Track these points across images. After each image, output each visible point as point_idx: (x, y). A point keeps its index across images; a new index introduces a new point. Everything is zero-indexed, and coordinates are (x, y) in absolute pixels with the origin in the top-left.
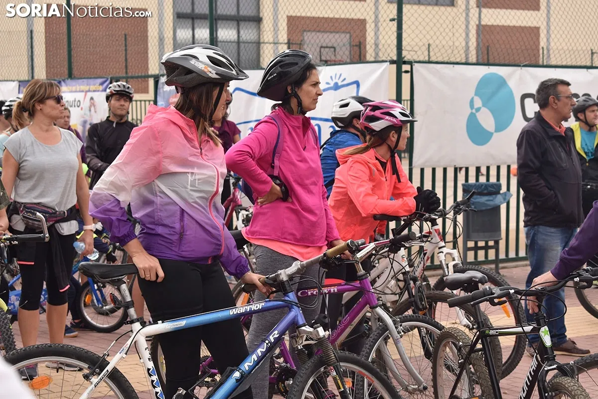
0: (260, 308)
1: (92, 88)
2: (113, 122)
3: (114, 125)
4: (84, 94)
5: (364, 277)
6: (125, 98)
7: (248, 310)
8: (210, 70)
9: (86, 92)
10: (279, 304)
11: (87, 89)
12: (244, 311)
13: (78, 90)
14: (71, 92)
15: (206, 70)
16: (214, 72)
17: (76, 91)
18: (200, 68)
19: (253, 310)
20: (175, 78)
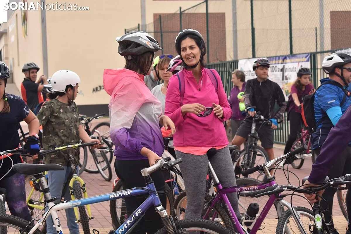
0: (130, 194)
1: (301, 60)
2: (260, 82)
3: (260, 84)
4: (297, 63)
5: (271, 180)
6: (266, 67)
7: (122, 195)
8: (150, 44)
9: (299, 62)
10: (142, 191)
11: (299, 61)
12: (118, 196)
13: (295, 61)
14: (292, 62)
15: (148, 44)
16: (152, 45)
17: (293, 62)
18: (145, 42)
19: (124, 195)
20: (130, 50)
